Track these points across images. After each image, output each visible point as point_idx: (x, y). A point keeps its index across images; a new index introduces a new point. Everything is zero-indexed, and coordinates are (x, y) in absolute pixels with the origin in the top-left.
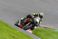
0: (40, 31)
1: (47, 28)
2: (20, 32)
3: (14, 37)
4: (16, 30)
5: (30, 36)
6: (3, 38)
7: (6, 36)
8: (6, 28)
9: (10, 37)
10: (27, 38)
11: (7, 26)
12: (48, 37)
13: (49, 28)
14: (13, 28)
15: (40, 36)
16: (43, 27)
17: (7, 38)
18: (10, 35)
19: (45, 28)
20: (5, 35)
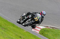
0: (48, 31)
1: (54, 28)
2: (27, 32)
3: (21, 37)
4: (23, 30)
5: (37, 36)
6: (9, 38)
7: (13, 36)
8: (12, 27)
9: (17, 37)
10: (34, 38)
11: (14, 26)
12: (56, 37)
13: (57, 28)
14: (20, 28)
15: (47, 36)
16: (50, 27)
17: (14, 38)
18: (17, 35)
19: (53, 28)
20: (11, 35)
